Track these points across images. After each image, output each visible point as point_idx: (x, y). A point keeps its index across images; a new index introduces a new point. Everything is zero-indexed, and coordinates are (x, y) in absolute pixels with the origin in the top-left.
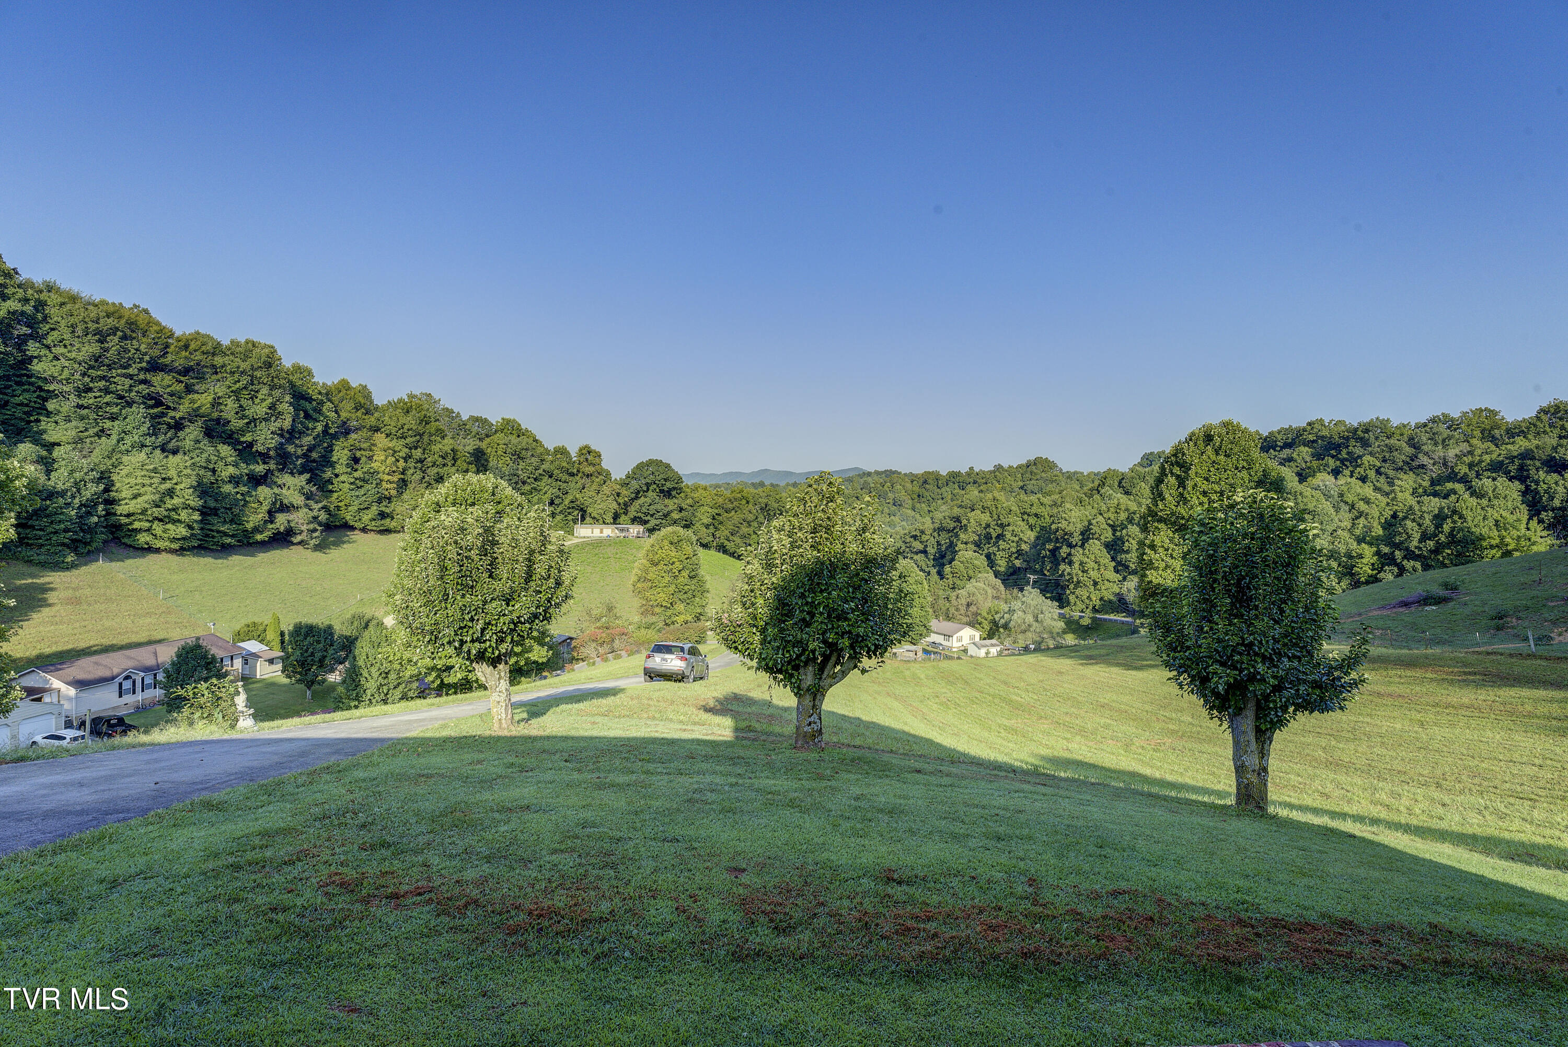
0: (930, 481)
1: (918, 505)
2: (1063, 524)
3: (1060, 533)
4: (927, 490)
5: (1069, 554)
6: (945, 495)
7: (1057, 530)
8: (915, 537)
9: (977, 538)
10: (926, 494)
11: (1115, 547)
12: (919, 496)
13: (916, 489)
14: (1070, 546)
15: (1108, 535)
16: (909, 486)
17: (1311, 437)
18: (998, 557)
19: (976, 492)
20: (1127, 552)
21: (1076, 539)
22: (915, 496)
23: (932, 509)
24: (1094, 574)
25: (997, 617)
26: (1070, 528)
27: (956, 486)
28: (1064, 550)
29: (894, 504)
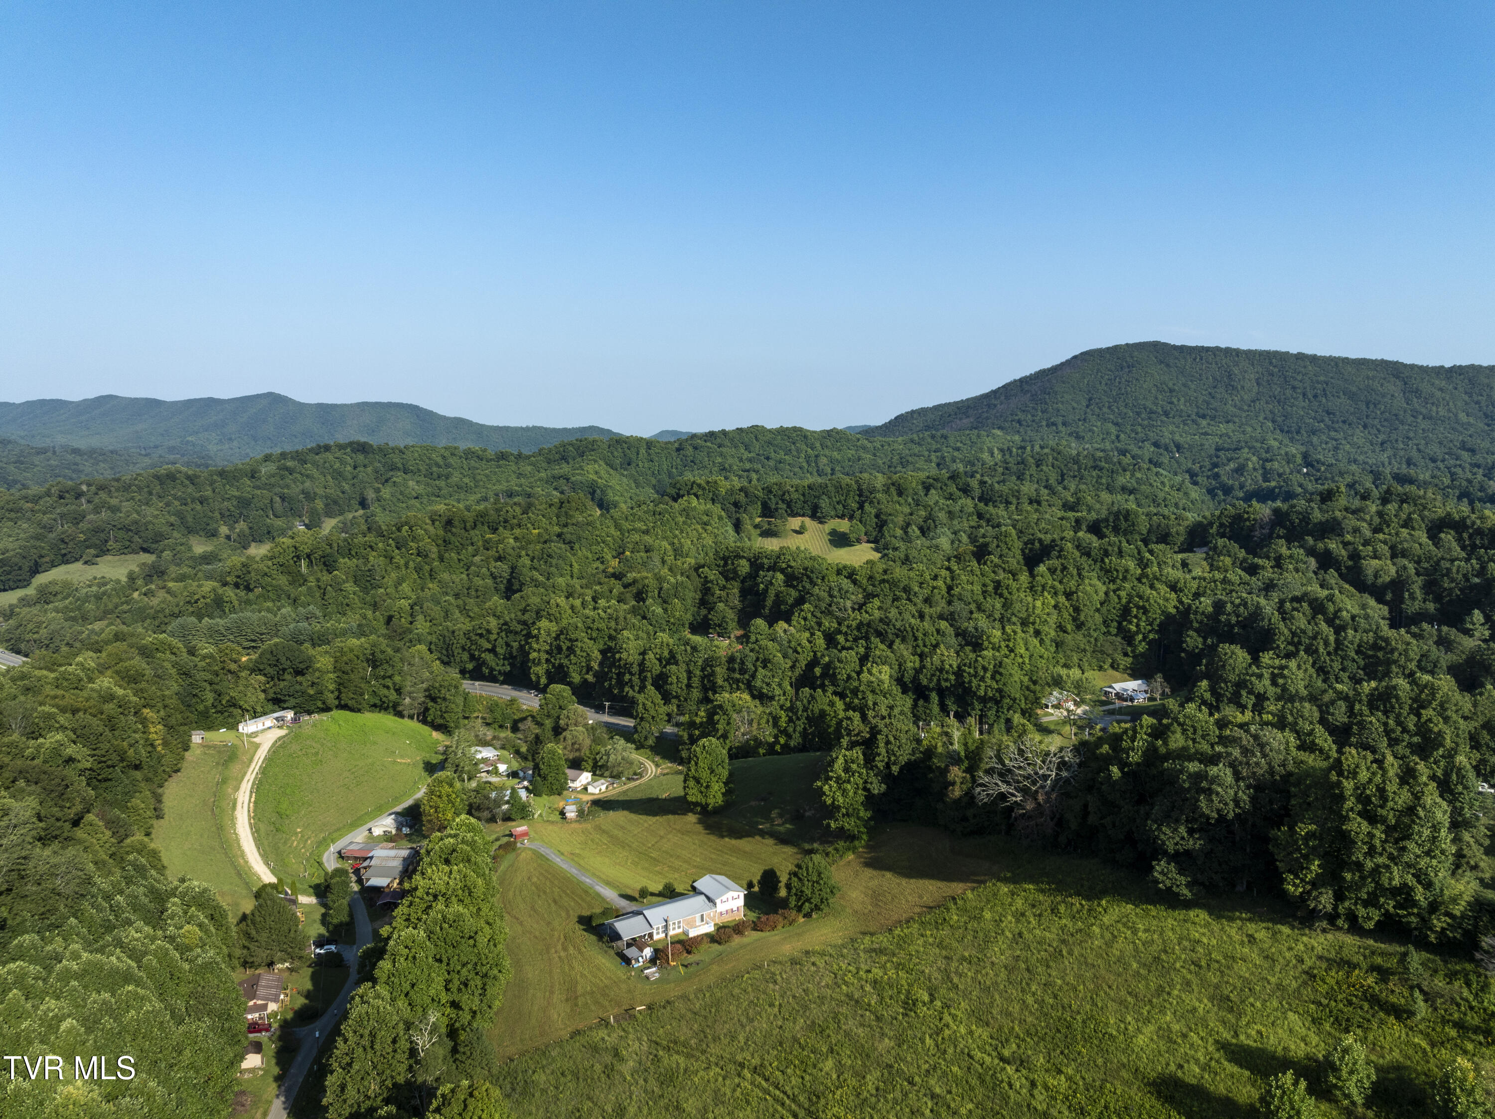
0: (456, 523)
1: (447, 555)
2: (624, 655)
3: (622, 663)
4: (454, 534)
5: (630, 680)
6: (475, 539)
7: (620, 659)
8: (481, 635)
9: (548, 648)
10: (453, 539)
11: (661, 682)
12: (445, 541)
13: (441, 532)
14: (631, 674)
15: (657, 669)
16: (431, 529)
17: (784, 566)
18: (571, 670)
19: (511, 541)
20: (671, 684)
21: (635, 669)
22: (440, 542)
23: (462, 557)
24: (653, 713)
25: (598, 757)
26: (631, 659)
27: (486, 528)
28: (627, 677)
29: (418, 555)
